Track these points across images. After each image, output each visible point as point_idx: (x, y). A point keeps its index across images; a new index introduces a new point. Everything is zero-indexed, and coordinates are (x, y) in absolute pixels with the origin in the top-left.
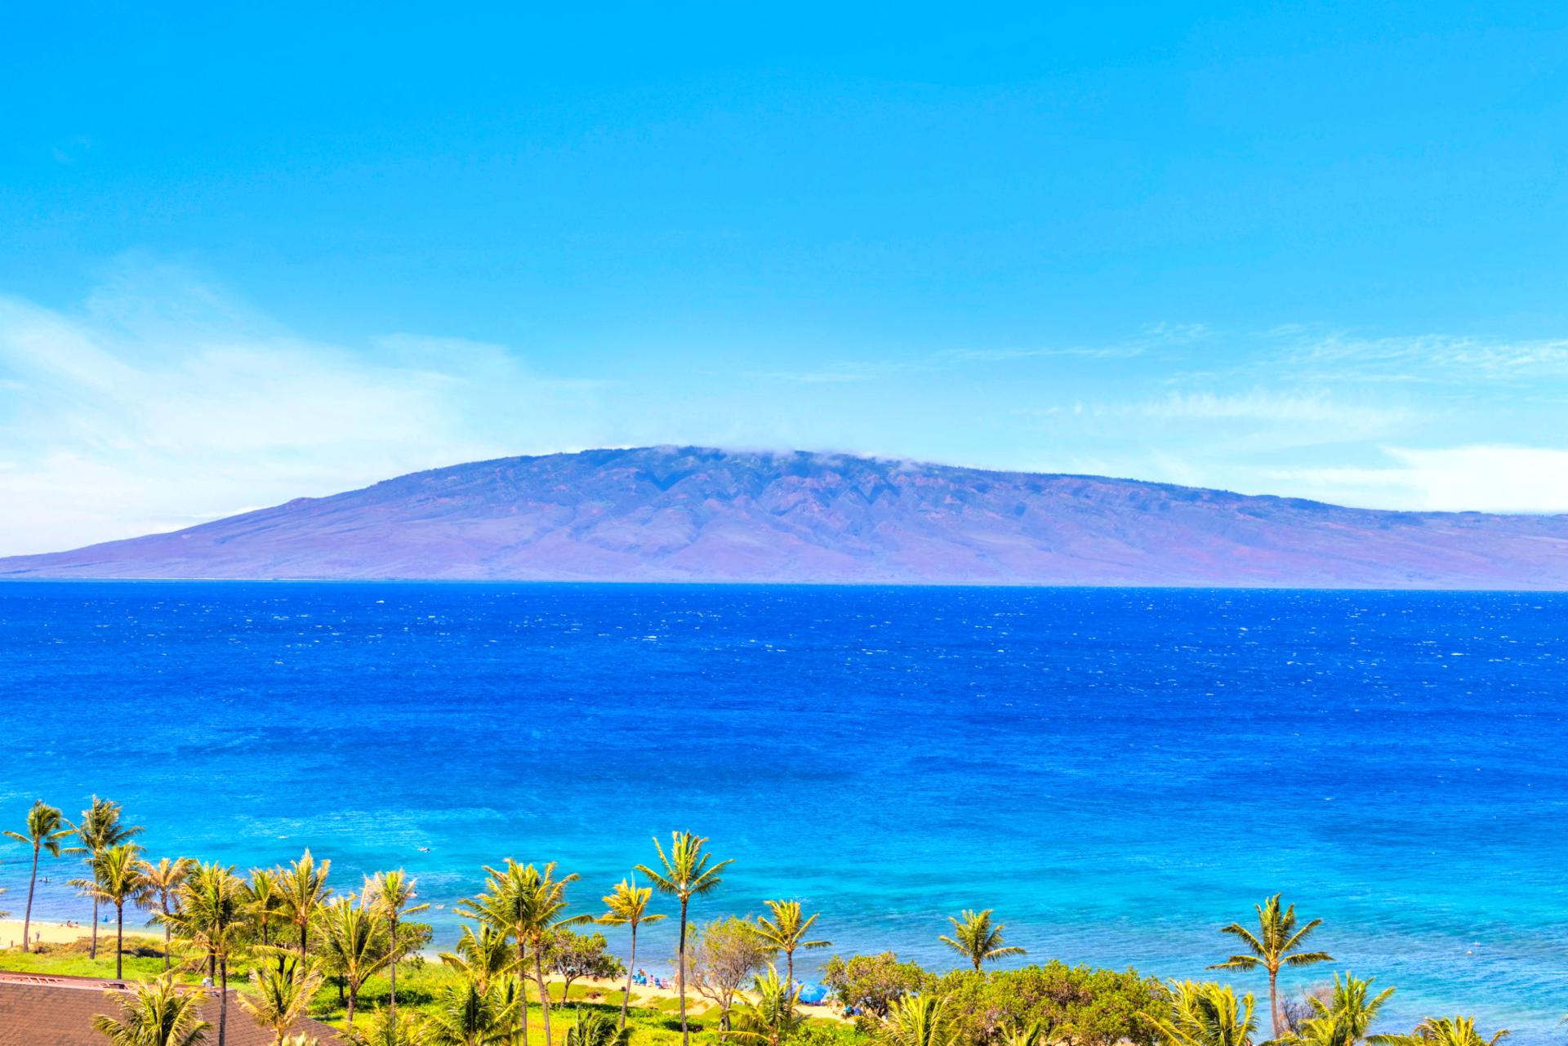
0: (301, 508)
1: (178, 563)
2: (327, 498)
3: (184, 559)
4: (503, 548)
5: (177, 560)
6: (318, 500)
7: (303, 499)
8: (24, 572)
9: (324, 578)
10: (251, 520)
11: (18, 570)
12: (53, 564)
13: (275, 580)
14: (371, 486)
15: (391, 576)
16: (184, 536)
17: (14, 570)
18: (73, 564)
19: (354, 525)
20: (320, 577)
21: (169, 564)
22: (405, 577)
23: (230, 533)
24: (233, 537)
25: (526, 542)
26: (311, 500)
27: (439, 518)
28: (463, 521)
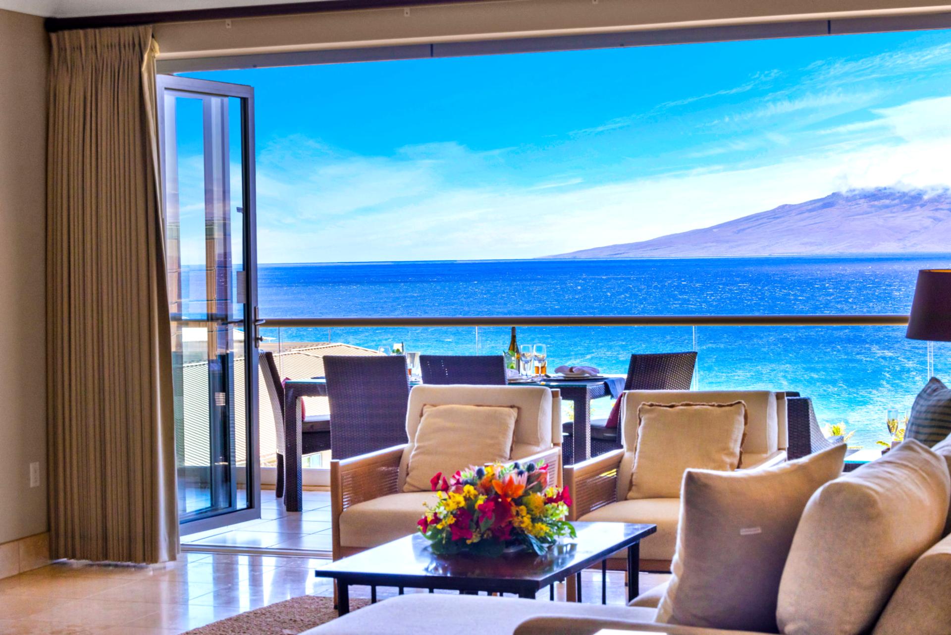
0: (784, 211)
1: (710, 246)
2: (801, 204)
3: (714, 244)
4: (912, 232)
5: (711, 244)
6: (795, 205)
7: (786, 205)
8: (621, 254)
9: (800, 253)
10: (754, 219)
11: (617, 253)
12: (638, 249)
13: (770, 255)
14: (828, 196)
15: (841, 251)
16: (715, 230)
17: (614, 253)
18: (649, 249)
19: (817, 220)
20: (797, 253)
21: (706, 247)
22: (850, 252)
23: (742, 227)
24: (744, 230)
25: (926, 228)
26: (790, 206)
27: (870, 215)
28: (886, 215)
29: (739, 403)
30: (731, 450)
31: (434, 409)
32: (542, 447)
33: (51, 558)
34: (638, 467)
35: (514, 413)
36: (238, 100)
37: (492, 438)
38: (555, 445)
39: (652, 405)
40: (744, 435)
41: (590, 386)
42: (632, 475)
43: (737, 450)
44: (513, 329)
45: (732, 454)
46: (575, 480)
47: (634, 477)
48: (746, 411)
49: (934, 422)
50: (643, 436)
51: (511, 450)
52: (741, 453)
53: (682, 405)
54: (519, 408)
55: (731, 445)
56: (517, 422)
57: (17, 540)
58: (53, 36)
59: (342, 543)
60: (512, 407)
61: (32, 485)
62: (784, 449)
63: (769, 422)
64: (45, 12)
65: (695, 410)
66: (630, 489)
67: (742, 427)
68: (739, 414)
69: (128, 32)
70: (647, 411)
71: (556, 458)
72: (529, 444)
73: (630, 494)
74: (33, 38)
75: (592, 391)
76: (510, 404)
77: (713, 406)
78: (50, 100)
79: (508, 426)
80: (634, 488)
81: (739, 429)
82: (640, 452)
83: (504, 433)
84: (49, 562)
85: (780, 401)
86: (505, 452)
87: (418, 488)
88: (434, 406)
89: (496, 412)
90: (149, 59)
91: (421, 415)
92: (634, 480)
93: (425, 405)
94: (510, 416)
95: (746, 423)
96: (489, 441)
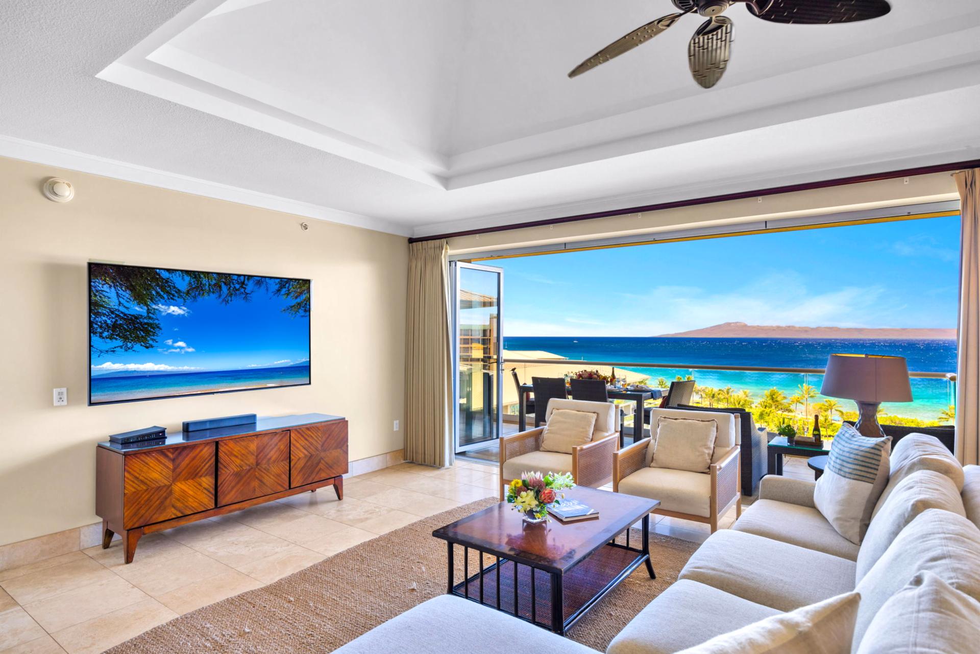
29: (713, 420)
30: (708, 446)
31: (557, 411)
32: (610, 433)
33: (405, 460)
34: (657, 450)
35: (595, 416)
36: (497, 274)
37: (583, 428)
38: (616, 432)
39: (665, 418)
40: (716, 438)
41: (644, 394)
42: (653, 454)
43: (712, 446)
44: (613, 368)
45: (709, 448)
46: (619, 459)
47: (655, 455)
48: (717, 425)
49: (855, 461)
50: (660, 434)
51: (593, 434)
52: (714, 448)
53: (682, 419)
54: (598, 414)
55: (709, 443)
56: (596, 420)
57: (386, 453)
58: (410, 245)
59: (504, 478)
60: (594, 413)
61: (395, 430)
62: (738, 445)
63: (730, 431)
64: (410, 236)
65: (689, 422)
66: (652, 462)
67: (715, 433)
68: (714, 427)
69: (438, 241)
70: (662, 421)
71: (617, 439)
72: (603, 431)
73: (652, 464)
74: (404, 245)
75: (645, 397)
76: (593, 411)
77: (699, 420)
78: (409, 270)
79: (591, 422)
80: (654, 461)
81: (713, 434)
82: (658, 443)
83: (589, 426)
84: (404, 461)
85: (737, 419)
86: (589, 435)
87: (545, 449)
88: (558, 410)
89: (586, 415)
90: (445, 253)
91: (552, 414)
92: (654, 457)
93: (553, 409)
94: (593, 418)
95: (717, 431)
96: (581, 430)
